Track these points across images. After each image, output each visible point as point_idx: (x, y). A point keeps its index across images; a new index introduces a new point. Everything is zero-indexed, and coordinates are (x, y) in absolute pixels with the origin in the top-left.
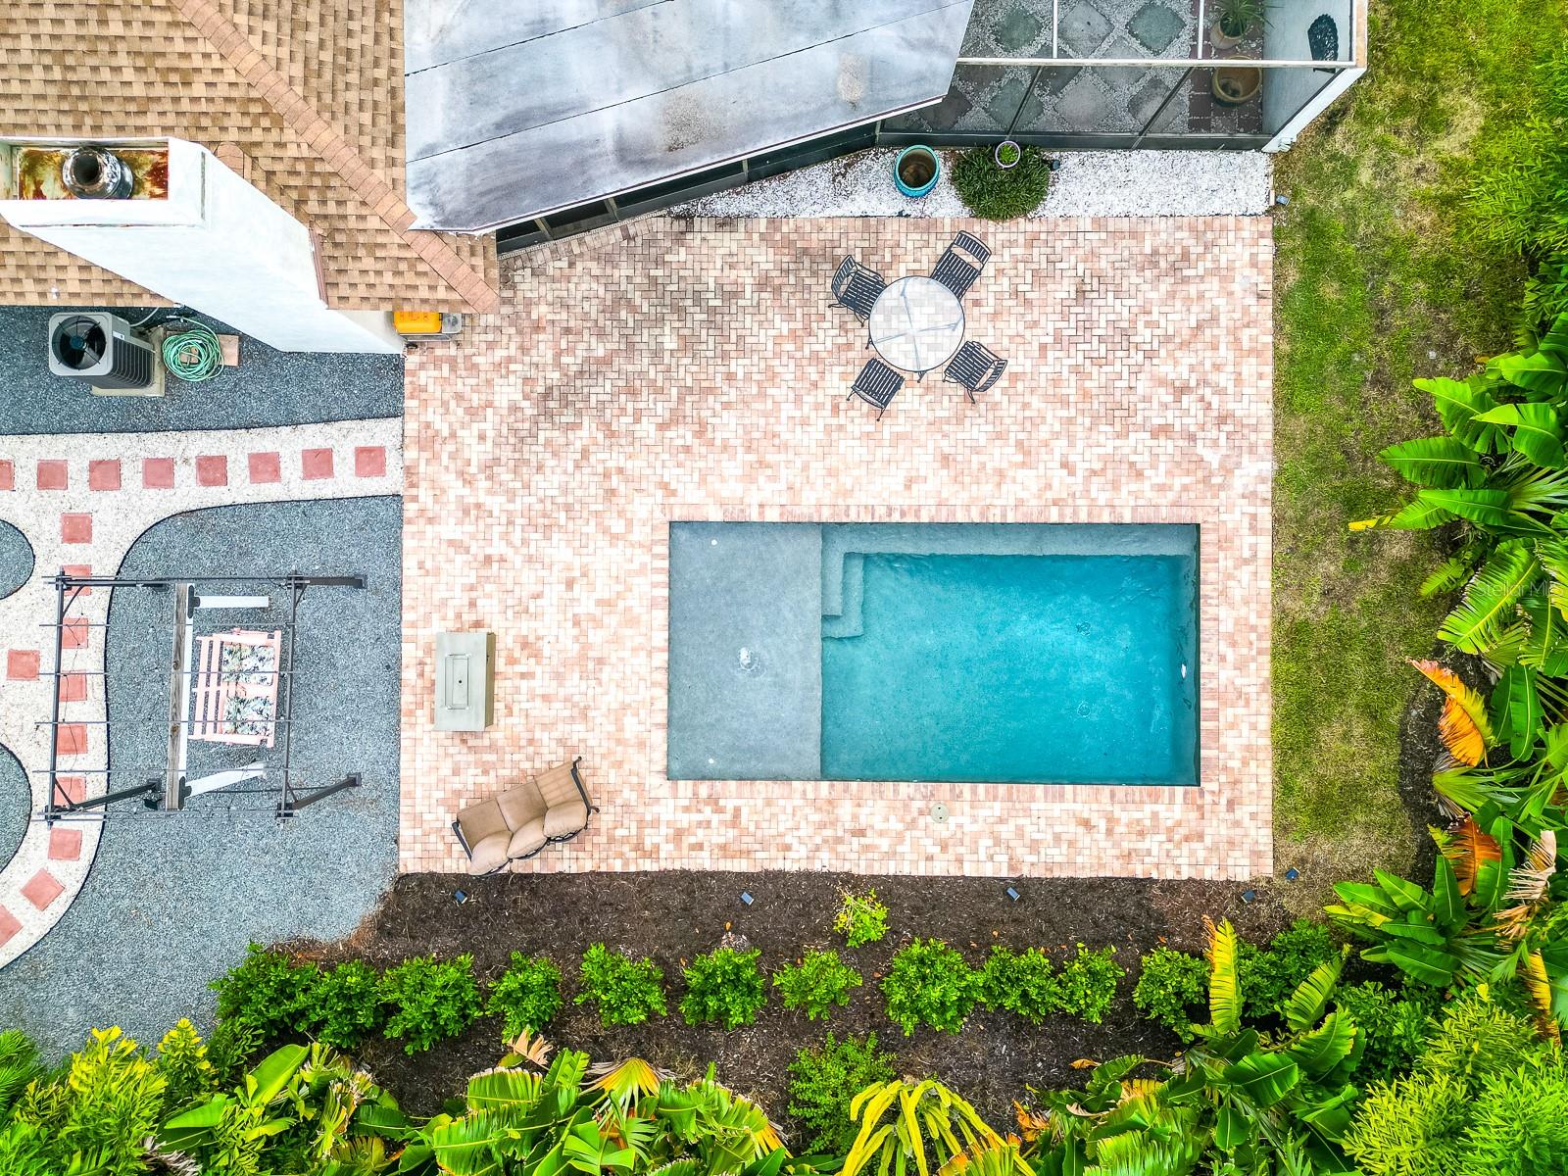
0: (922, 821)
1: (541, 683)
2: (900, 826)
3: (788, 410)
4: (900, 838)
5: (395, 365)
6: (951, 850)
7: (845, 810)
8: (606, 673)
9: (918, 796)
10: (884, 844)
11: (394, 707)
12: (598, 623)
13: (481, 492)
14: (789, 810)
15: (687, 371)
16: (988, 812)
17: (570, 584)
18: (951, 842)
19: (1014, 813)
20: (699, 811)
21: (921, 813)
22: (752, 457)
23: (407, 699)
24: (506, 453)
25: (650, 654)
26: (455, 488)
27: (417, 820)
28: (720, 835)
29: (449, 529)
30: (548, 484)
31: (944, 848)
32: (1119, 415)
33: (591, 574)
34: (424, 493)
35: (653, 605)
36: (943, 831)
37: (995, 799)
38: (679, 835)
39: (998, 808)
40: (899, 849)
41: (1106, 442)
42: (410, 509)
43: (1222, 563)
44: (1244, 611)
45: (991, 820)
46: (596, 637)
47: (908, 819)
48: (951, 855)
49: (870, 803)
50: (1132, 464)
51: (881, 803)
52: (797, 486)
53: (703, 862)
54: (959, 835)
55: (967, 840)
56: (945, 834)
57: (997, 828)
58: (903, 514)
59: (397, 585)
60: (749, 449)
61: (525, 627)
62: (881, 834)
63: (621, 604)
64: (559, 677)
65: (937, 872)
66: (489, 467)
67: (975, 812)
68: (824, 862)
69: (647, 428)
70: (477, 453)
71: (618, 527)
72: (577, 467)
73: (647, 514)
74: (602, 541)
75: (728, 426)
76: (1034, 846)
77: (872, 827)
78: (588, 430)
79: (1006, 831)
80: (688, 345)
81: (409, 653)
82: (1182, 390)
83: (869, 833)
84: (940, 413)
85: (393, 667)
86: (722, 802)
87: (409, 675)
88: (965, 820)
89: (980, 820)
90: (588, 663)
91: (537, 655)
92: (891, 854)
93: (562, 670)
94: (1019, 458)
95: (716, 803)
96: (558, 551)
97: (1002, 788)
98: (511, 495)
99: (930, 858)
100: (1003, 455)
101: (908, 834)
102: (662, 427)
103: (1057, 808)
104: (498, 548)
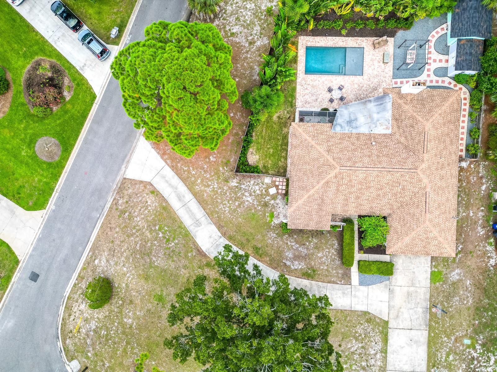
1: (377, 58)
2: (338, 42)
3: (349, 88)
7: (344, 44)
8: (370, 59)
10: (340, 40)
11: (394, 56)
12: (371, 65)
13: (384, 79)
14: (351, 44)
15: (360, 92)
17: (374, 69)
19: (326, 43)
20: (361, 44)
21: (336, 44)
22: (353, 83)
23: (393, 56)
24: (381, 83)
25: (366, 61)
26: (387, 80)
27: (392, 43)
28: (358, 41)
29: (387, 75)
30: (376, 80)
32: (313, 87)
33: (372, 70)
34: (390, 79)
35: (365, 66)
36: (334, 42)
38: (363, 41)
41: (315, 84)
42: (392, 77)
43: (303, 70)
44: (301, 65)
46: (371, 63)
48: (333, 39)
51: (340, 45)
53: (360, 38)
55: (331, 41)
59: (393, 69)
61: (379, 64)
63: (369, 67)
64: (376, 59)
66: (383, 82)
67: (330, 44)
68: (347, 38)
69: (365, 86)
70: (384, 84)
71: (369, 75)
72: (373, 82)
73: (365, 76)
75: (356, 86)
76: (324, 40)
77: (342, 42)
78: (372, 86)
79: (327, 41)
80: (360, 95)
81: (392, 62)
82: (306, 89)
84: (334, 85)
85: (394, 60)
87: (392, 59)
90: (372, 60)
91: (378, 61)
94: (324, 82)
95: (359, 45)
96: (375, 73)
98: (380, 79)
99: (335, 39)
100: (326, 82)
102: (363, 86)
103: (322, 44)
104: (382, 73)
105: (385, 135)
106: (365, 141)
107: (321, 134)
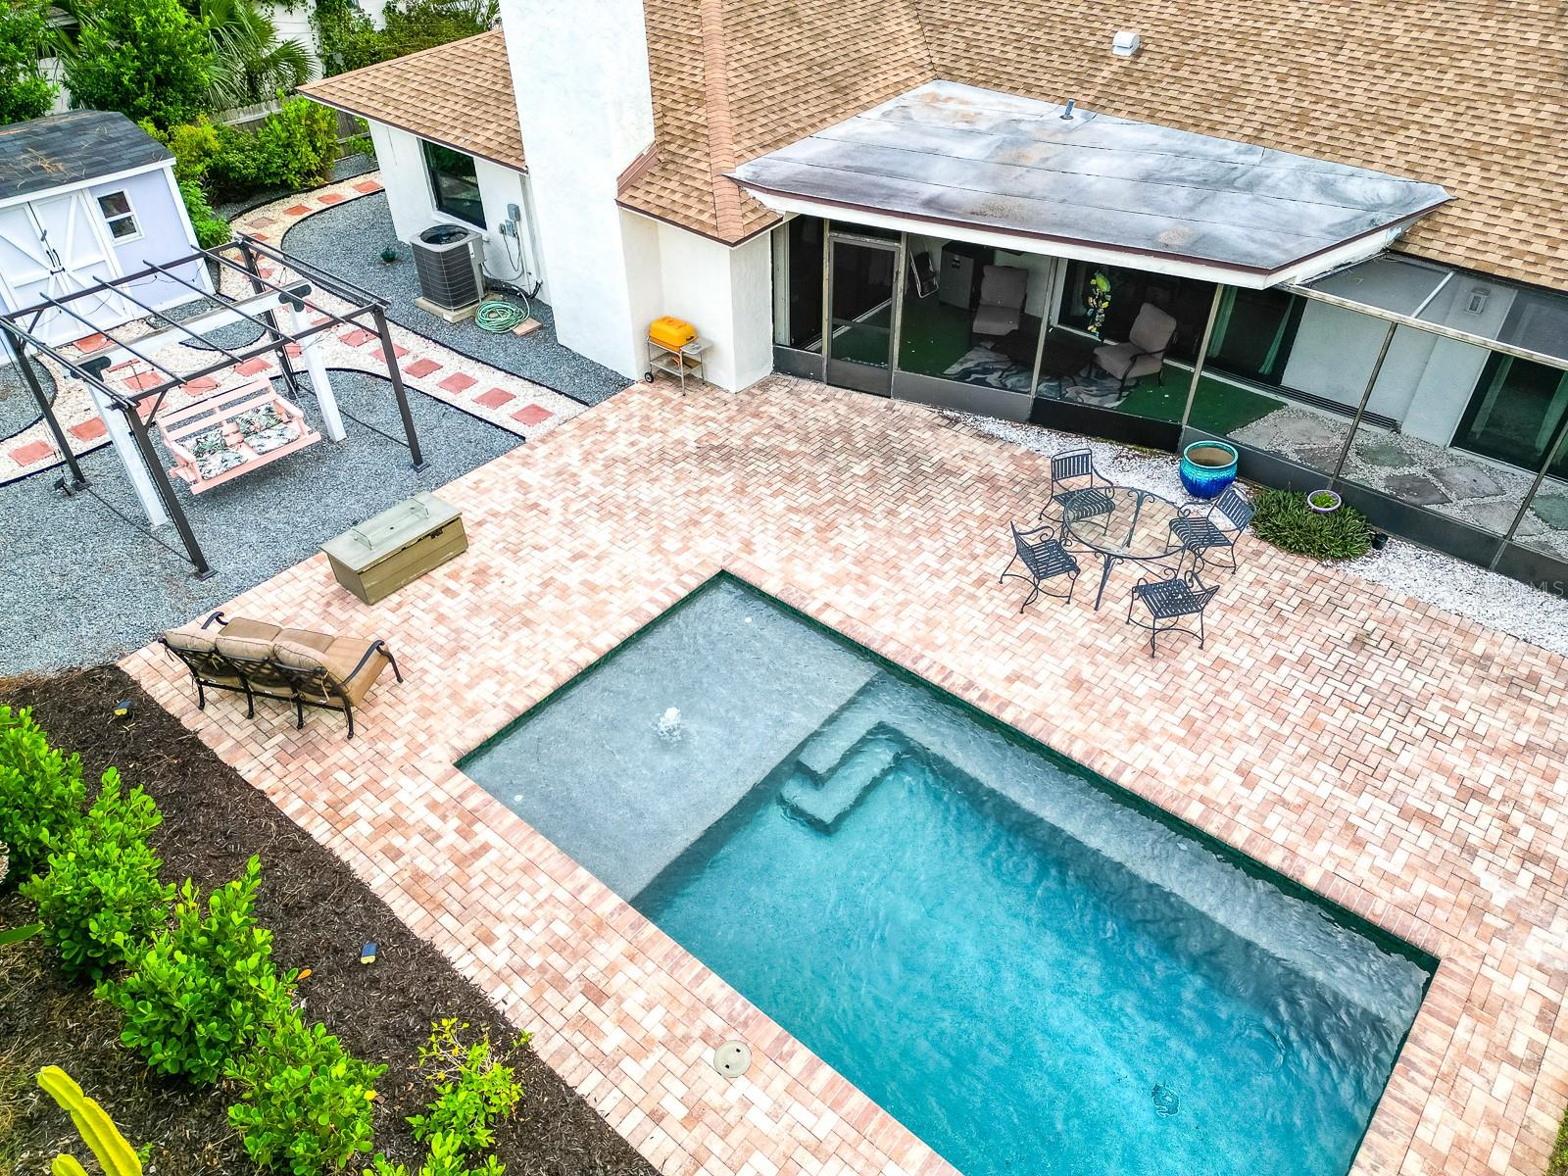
0: (696, 1049)
1: (455, 605)
2: (660, 1033)
3: (928, 558)
4: (643, 1048)
6: (699, 1130)
7: (611, 949)
8: (522, 636)
9: (723, 1010)
10: (613, 1039)
12: (564, 595)
13: (590, 469)
14: (541, 896)
15: (855, 490)
16: (808, 1119)
17: (576, 557)
18: (710, 1117)
19: (848, 1155)
20: (444, 818)
21: (705, 1038)
22: (857, 570)
24: (640, 460)
25: (580, 645)
26: (572, 457)
28: (433, 862)
29: (533, 475)
30: (648, 491)
31: (692, 1119)
32: (1357, 767)
33: (605, 561)
34: (543, 451)
35: (632, 614)
36: (713, 1090)
37: (835, 1106)
38: (395, 824)
39: (827, 1123)
40: (627, 1064)
42: (521, 451)
43: (1461, 1034)
44: (1483, 1135)
45: (803, 1135)
46: (549, 603)
47: (680, 1031)
48: (690, 1139)
49: (650, 966)
50: (1349, 826)
51: (663, 978)
52: (881, 612)
53: (379, 878)
54: (731, 1118)
55: (735, 1137)
56: (713, 1098)
57: (801, 1155)
58: (984, 697)
60: (858, 562)
61: (499, 561)
62: (624, 1021)
63: (604, 595)
64: (475, 611)
65: (645, 1151)
66: (612, 462)
67: (788, 1101)
69: (780, 504)
70: (617, 449)
71: (671, 545)
72: (687, 494)
73: (709, 553)
74: (646, 546)
75: (855, 537)
77: (621, 1001)
78: (724, 480)
82: (1470, 793)
83: (608, 1006)
84: (1101, 643)
86: (478, 827)
88: (763, 1102)
89: (786, 1120)
90: (516, 618)
91: (480, 585)
92: (608, 1064)
93: (485, 607)
95: (471, 824)
96: (599, 532)
97: (859, 1100)
98: (608, 483)
99: (657, 1117)
100: (1159, 718)
101: (659, 1052)
102: (790, 509)
105: (990, 81)
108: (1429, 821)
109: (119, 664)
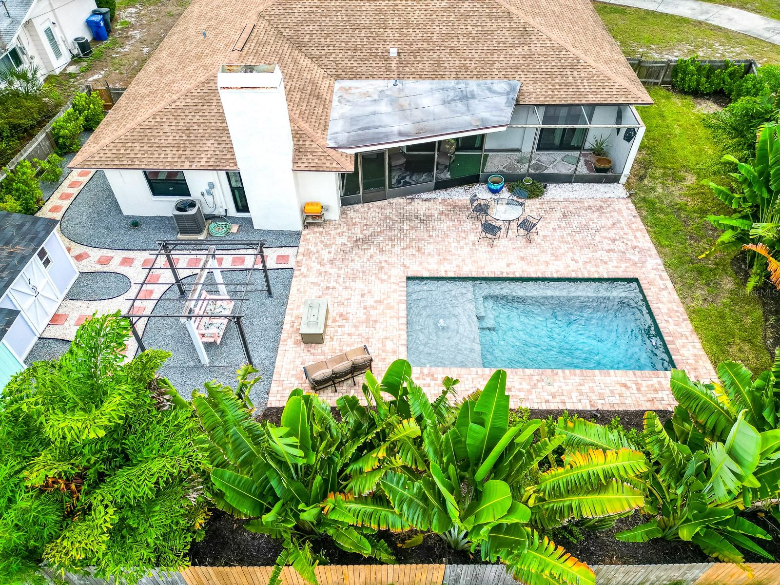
0: (539, 385)
1: (348, 328)
2: (529, 387)
3: (454, 244)
4: (529, 392)
5: (299, 234)
6: (557, 397)
8: (378, 325)
9: (535, 374)
11: (277, 339)
12: (375, 308)
13: (328, 267)
14: (470, 379)
15: (413, 234)
16: (574, 381)
17: (363, 295)
18: (557, 394)
19: (586, 381)
20: (424, 379)
21: (539, 381)
22: (441, 257)
23: (284, 335)
24: (339, 257)
25: (398, 319)
26: (316, 266)
27: (281, 383)
29: (313, 279)
30: (357, 265)
31: (554, 397)
32: (591, 246)
33: (372, 292)
34: (304, 269)
35: (400, 302)
36: (550, 389)
37: (575, 375)
39: (577, 379)
40: (530, 397)
41: (589, 254)
42: (296, 273)
43: (653, 290)
44: (670, 305)
45: (576, 384)
46: (373, 313)
47: (532, 384)
48: (558, 399)
49: (511, 377)
50: (601, 260)
51: (517, 377)
52: (461, 265)
54: (560, 391)
55: (565, 393)
56: (553, 390)
57: (579, 388)
58: (507, 274)
59: (287, 297)
60: (439, 255)
61: (342, 309)
62: (520, 390)
63: (385, 302)
64: (356, 327)
65: (552, 408)
66: (332, 262)
67: (567, 381)
69: (397, 250)
70: (326, 256)
71: (385, 277)
72: (368, 260)
73: (398, 274)
74: (378, 282)
75: (430, 248)
76: (601, 396)
77: (514, 387)
78: (373, 250)
79: (585, 389)
80: (413, 228)
81: (288, 319)
82: (614, 240)
83: (513, 389)
84: (516, 245)
85: (279, 325)
86: (435, 376)
87: (286, 327)
88: (563, 384)
89: (570, 384)
90: (371, 322)
91: (347, 319)
92: (527, 400)
93: (357, 324)
94: (554, 258)
95: (432, 376)
96: (359, 285)
97: (578, 371)
98: (340, 269)
99: (547, 401)
100: (547, 257)
101: (533, 391)
102: (403, 249)
103: (607, 380)
104: (331, 285)
105: (356, 76)
106: (418, 59)
107: (551, 75)
108: (612, 250)
109: (269, 406)
